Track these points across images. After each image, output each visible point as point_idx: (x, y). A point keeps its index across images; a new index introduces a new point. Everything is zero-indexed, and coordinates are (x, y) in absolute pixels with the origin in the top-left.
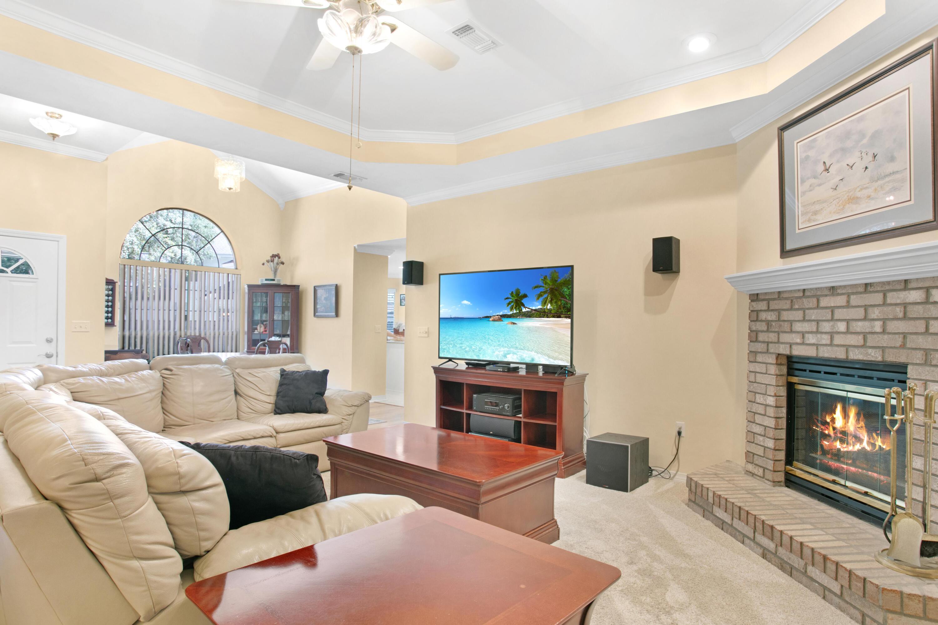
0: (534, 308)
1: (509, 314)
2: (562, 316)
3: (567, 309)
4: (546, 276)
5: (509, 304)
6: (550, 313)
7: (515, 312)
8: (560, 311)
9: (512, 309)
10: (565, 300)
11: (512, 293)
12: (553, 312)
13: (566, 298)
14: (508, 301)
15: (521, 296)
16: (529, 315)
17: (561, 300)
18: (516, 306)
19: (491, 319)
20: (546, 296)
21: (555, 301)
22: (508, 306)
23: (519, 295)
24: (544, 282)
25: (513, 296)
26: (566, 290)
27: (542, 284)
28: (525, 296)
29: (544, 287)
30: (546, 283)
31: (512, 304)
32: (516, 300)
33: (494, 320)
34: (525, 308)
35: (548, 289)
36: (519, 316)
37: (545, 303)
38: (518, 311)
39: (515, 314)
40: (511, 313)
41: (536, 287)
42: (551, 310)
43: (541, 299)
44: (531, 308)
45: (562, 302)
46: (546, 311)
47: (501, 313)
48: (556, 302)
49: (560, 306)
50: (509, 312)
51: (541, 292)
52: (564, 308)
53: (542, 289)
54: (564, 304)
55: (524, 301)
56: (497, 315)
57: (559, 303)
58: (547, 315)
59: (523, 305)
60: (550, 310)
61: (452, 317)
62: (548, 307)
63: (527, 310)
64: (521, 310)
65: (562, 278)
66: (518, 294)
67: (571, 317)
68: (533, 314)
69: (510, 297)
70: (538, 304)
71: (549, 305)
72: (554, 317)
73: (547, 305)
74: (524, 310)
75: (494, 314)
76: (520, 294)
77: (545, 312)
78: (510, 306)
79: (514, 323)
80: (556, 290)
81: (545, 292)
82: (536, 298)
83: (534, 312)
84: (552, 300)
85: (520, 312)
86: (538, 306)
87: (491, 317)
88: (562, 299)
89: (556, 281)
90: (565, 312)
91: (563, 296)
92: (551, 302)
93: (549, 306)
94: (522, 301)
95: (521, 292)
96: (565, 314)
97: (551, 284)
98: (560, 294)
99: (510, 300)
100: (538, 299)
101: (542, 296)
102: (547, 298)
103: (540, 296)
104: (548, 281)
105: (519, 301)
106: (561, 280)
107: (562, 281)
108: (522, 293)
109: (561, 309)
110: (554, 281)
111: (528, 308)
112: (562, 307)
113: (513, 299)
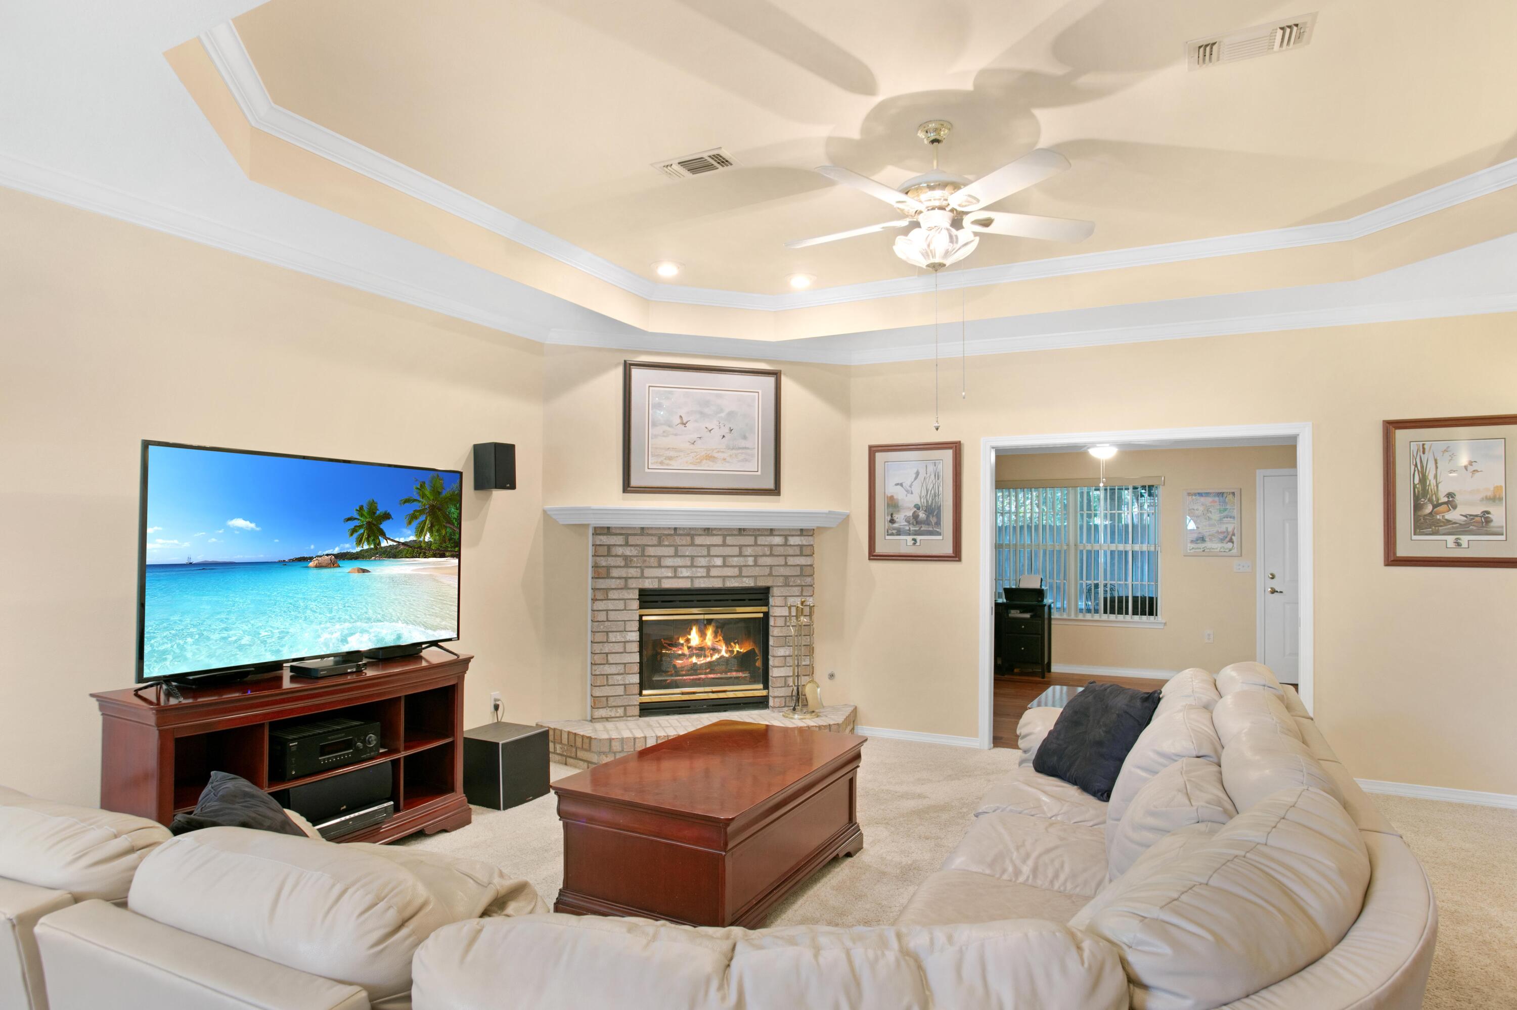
0: (402, 540)
1: (354, 551)
2: (447, 554)
3: (455, 542)
4: (424, 483)
5: (353, 531)
6: (430, 549)
7: (366, 547)
8: (444, 545)
9: (359, 542)
10: (452, 527)
11: (361, 508)
12: (433, 547)
13: (453, 524)
14: (352, 525)
15: (379, 516)
16: (394, 553)
17: (446, 527)
18: (369, 536)
19: (311, 564)
20: (422, 518)
21: (437, 527)
22: (352, 535)
23: (375, 513)
24: (421, 493)
25: (362, 515)
26: (453, 510)
27: (416, 497)
28: (387, 516)
29: (419, 501)
30: (424, 496)
31: (361, 531)
32: (369, 523)
33: (319, 566)
34: (387, 539)
35: (427, 506)
36: (374, 555)
37: (420, 532)
38: (372, 546)
39: (367, 551)
40: (359, 549)
41: (407, 501)
42: (431, 545)
43: (415, 523)
44: (397, 539)
45: (448, 530)
46: (423, 545)
47: (336, 551)
48: (438, 531)
49: (444, 537)
50: (354, 548)
51: (416, 511)
52: (450, 539)
53: (417, 506)
54: (451, 535)
55: (384, 526)
56: (327, 555)
57: (443, 532)
58: (425, 553)
59: (383, 534)
60: (429, 544)
61: (194, 561)
62: (427, 540)
63: (390, 543)
64: (379, 544)
65: (448, 490)
66: (372, 512)
67: (458, 556)
68: (401, 552)
69: (356, 515)
70: (409, 532)
71: (428, 535)
72: (434, 556)
73: (425, 535)
74: (384, 543)
75: (320, 553)
76: (378, 513)
77: (420, 547)
78: (356, 535)
79: (364, 571)
80: (439, 509)
81: (421, 512)
82: (406, 521)
83: (402, 547)
84: (432, 526)
85: (376, 548)
86: (409, 536)
87: (311, 559)
88: (448, 525)
89: (439, 493)
90: (452, 547)
91: (449, 521)
92: (431, 530)
93: (427, 537)
94: (382, 526)
95: (378, 507)
96: (451, 551)
97: (432, 498)
98: (444, 517)
99: (357, 523)
100: (410, 523)
101: (416, 518)
102: (425, 523)
103: (413, 517)
104: (427, 493)
105: (374, 525)
106: (446, 493)
107: (448, 495)
108: (380, 511)
109: (445, 543)
110: (436, 493)
111: (393, 540)
112: (447, 538)
113: (364, 521)
